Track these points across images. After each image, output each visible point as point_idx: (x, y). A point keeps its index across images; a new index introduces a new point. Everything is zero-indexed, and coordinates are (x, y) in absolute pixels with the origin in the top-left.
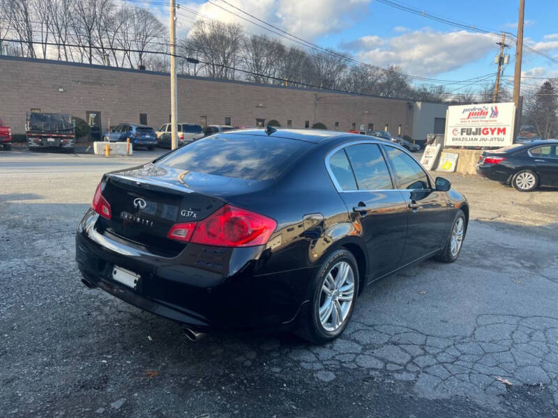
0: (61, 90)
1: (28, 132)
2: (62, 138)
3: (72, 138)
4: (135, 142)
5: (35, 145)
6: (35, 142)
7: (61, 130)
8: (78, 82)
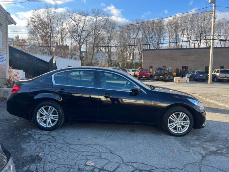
0: (174, 59)
1: (154, 74)
2: (165, 76)
3: (168, 76)
4: (195, 78)
5: (156, 78)
6: (156, 77)
7: (165, 73)
8: (180, 55)
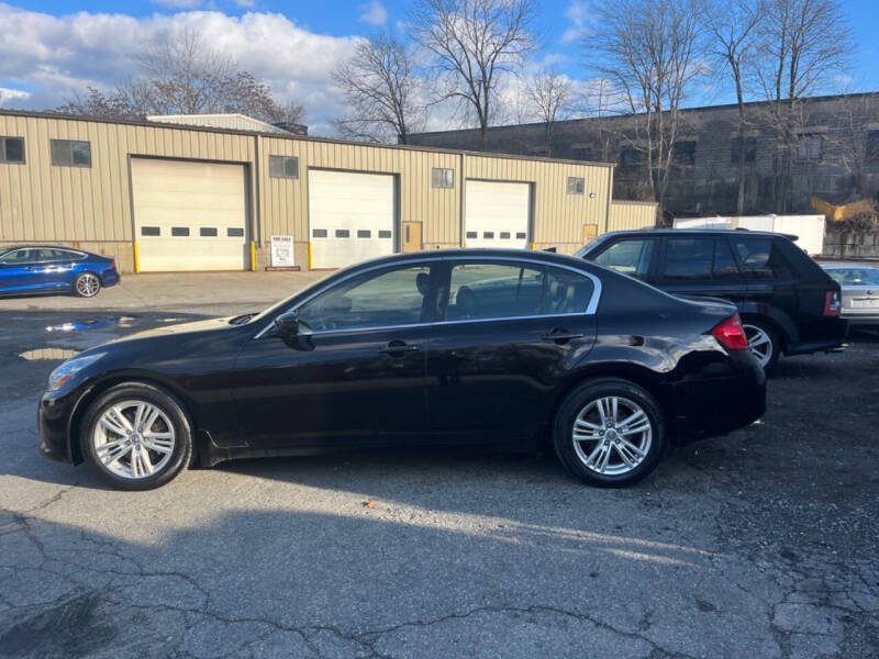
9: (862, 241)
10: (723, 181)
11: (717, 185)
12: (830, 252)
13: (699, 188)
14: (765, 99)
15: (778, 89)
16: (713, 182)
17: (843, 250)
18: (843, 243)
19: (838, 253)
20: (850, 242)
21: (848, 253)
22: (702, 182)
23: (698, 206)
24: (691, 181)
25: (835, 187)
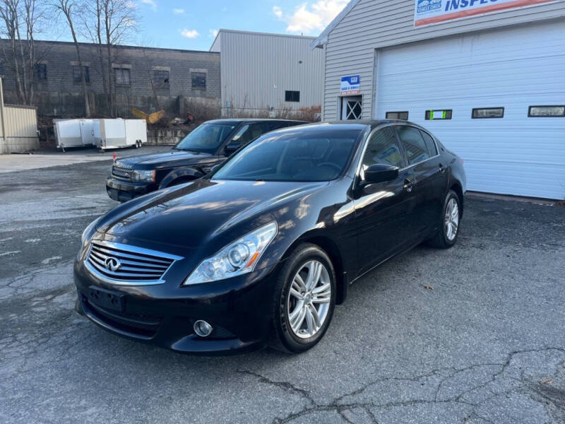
9: (166, 134)
10: (70, 94)
11: (66, 97)
12: (150, 142)
13: (53, 98)
14: (92, 42)
15: (99, 37)
16: (64, 95)
17: (156, 141)
18: (156, 136)
19: (154, 142)
20: (160, 135)
21: (159, 142)
22: (56, 94)
23: (55, 111)
24: (47, 93)
25: (141, 103)
